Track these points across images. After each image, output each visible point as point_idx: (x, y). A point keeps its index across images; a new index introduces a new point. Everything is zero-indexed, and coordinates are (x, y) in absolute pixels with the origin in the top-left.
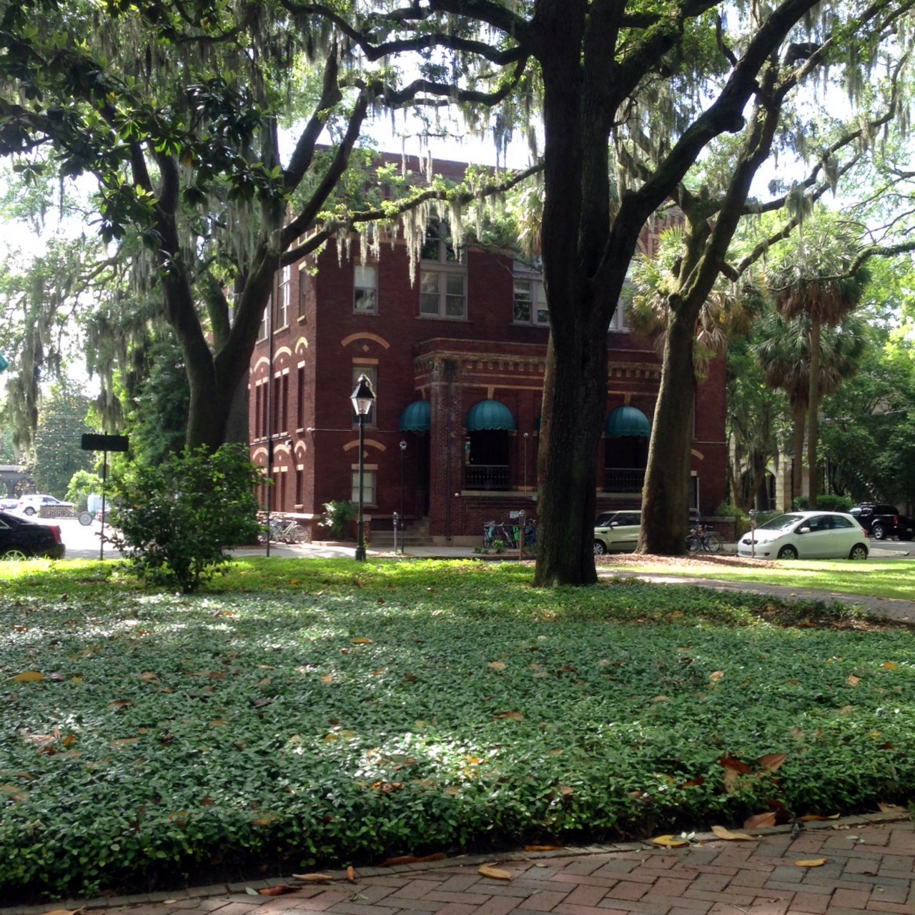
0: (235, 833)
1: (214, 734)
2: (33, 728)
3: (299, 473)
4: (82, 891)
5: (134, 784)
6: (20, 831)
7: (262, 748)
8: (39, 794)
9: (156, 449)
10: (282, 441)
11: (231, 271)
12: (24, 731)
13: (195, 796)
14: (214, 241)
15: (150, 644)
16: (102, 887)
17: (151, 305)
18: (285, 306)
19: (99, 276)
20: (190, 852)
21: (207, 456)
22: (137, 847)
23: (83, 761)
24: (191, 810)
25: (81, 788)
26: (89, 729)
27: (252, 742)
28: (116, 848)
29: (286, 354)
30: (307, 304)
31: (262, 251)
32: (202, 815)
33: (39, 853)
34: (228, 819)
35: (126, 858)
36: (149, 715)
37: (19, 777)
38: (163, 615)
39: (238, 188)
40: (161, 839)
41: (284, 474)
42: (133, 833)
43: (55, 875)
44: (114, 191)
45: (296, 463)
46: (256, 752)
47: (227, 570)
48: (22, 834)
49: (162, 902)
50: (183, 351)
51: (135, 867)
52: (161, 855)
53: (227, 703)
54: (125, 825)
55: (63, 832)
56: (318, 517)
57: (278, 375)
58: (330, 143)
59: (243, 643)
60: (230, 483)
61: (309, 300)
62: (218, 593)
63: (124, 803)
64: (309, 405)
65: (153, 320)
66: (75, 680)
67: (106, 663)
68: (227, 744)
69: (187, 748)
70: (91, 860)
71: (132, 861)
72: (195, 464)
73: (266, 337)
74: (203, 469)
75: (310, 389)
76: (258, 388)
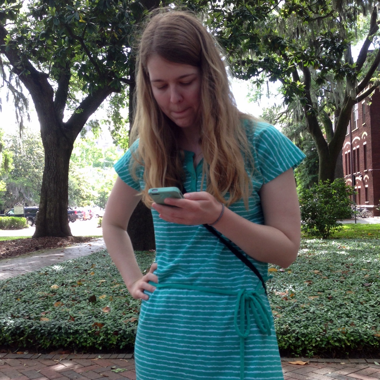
0: (367, 339)
1: (350, 297)
2: (278, 290)
3: (366, 189)
4: (307, 355)
5: (321, 314)
6: (282, 329)
7: (372, 304)
8: (285, 315)
9: (306, 182)
10: (358, 175)
11: (333, 109)
12: (275, 290)
13: (347, 322)
14: (325, 98)
15: (314, 258)
16: (314, 354)
17: (301, 126)
18: (356, 120)
19: (281, 118)
20: (349, 344)
21: (330, 184)
22: (327, 340)
23: (299, 304)
24: (347, 327)
25: (301, 314)
26: (299, 291)
27: (367, 301)
28: (318, 339)
29: (358, 140)
30: (366, 118)
31: (347, 98)
32: (352, 330)
33: (289, 337)
34: (363, 333)
35: (323, 344)
36: (321, 287)
37: (277, 308)
38: (317, 247)
39: (338, 75)
40: (336, 338)
41: (359, 189)
42: (325, 334)
43: (296, 347)
44: (289, 85)
45: (364, 184)
46: (370, 305)
47: (341, 229)
48: (282, 330)
49: (340, 363)
50: (316, 143)
51: (327, 348)
52: (337, 344)
53: (352, 284)
54: (321, 331)
55: (297, 331)
56: (376, 206)
57: (354, 148)
58: (374, 49)
59: (354, 259)
60: (339, 194)
61: (367, 116)
62: (338, 239)
63: (319, 322)
64: (369, 160)
65: (302, 133)
66: (289, 272)
67: (299, 266)
68: (357, 301)
69: (340, 302)
70: (309, 343)
71: (325, 345)
72: (325, 187)
73: (348, 134)
74: (328, 189)
75: (369, 153)
76: (346, 155)
